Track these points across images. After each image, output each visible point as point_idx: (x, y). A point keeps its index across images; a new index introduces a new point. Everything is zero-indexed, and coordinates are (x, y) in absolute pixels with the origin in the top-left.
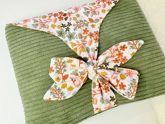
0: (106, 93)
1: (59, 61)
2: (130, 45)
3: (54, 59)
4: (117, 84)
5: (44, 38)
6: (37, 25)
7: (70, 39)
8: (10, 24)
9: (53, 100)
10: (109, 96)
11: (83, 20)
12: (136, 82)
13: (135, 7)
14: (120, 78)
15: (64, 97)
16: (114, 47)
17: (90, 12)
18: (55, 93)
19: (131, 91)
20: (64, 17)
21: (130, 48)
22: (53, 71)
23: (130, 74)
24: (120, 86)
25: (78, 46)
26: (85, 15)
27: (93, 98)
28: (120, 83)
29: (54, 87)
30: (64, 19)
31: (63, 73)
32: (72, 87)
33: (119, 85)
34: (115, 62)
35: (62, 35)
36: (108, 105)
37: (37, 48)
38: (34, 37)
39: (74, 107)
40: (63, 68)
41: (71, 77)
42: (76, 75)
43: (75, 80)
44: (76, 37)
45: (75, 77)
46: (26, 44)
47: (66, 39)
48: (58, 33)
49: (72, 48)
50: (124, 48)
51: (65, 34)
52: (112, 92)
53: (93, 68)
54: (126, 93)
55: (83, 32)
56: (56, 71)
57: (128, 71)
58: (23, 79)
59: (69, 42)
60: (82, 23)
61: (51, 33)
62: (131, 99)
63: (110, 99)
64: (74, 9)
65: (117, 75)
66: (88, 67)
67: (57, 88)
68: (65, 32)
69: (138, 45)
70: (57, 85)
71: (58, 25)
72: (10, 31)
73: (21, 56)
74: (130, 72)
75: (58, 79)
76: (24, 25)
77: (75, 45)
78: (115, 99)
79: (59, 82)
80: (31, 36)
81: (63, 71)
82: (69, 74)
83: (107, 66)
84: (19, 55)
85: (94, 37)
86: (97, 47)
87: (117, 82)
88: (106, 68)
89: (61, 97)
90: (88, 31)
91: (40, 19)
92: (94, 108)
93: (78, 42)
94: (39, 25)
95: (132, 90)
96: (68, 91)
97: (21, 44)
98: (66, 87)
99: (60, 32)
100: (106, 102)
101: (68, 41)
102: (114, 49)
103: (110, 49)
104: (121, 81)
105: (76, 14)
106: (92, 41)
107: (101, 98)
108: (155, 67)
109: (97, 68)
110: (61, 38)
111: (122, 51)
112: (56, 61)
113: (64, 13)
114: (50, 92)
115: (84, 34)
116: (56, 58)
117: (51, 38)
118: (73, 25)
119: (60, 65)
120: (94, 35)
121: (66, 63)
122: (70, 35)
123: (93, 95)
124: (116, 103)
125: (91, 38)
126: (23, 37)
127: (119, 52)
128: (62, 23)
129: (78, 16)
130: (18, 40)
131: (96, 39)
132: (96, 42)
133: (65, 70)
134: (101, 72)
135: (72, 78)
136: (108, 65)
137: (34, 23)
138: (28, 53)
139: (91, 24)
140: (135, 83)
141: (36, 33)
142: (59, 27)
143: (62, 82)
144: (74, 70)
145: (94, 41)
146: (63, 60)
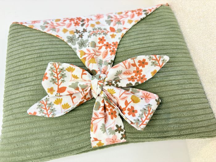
0: (112, 120)
1: (55, 67)
2: (152, 61)
3: (50, 64)
4: (125, 106)
5: (50, 41)
6: (47, 27)
7: (81, 47)
8: (16, 22)
9: (38, 115)
10: (114, 124)
11: (103, 28)
12: (151, 108)
13: (171, 22)
14: (131, 100)
15: (53, 114)
16: (130, 61)
17: (114, 21)
18: (44, 107)
19: (141, 119)
20: (81, 23)
21: (152, 65)
22: (47, 78)
23: (147, 99)
24: (129, 110)
25: (88, 55)
26: (107, 23)
27: (92, 123)
28: (129, 107)
29: (44, 100)
30: (80, 25)
31: (61, 84)
32: (69, 105)
33: (128, 108)
34: (129, 80)
35: (72, 41)
36: (111, 136)
37: (38, 51)
38: (38, 39)
39: (65, 132)
40: (61, 77)
41: (70, 91)
42: (75, 89)
43: (75, 97)
44: (88, 45)
45: (74, 92)
46: (26, 46)
47: (75, 46)
48: (69, 39)
49: (81, 57)
50: (143, 63)
51: (77, 41)
52: (121, 120)
53: (98, 82)
54: (134, 120)
55: (99, 41)
56: (51, 80)
57: (146, 94)
58: (11, 86)
59: (79, 51)
60: (99, 31)
61: (60, 38)
62: (139, 129)
63: (116, 128)
64: (96, 17)
65: (127, 96)
66: (92, 80)
67: (49, 102)
68: (77, 38)
69: (162, 61)
70: (49, 99)
71: (71, 30)
72: (13, 30)
73: (17, 58)
74: (148, 95)
75: (51, 90)
76: (31, 25)
77: (85, 54)
78: (122, 131)
79: (52, 94)
80: (35, 38)
81: (60, 81)
82: (67, 86)
83: (118, 83)
84: (16, 57)
85: (110, 48)
86: (111, 60)
87: (125, 105)
88: (115, 86)
89: (50, 114)
90: (105, 40)
91: (53, 22)
92: (91, 138)
93: (89, 51)
94: (49, 27)
95: (143, 117)
96: (62, 109)
97: (21, 45)
98: (61, 103)
99: (71, 37)
100: (109, 132)
101: (78, 49)
102: (129, 63)
103: (124, 62)
104: (132, 104)
105: (97, 21)
106: (107, 52)
107: (103, 124)
108: (185, 95)
109: (103, 83)
110: (70, 44)
111: (141, 68)
112: (53, 67)
113: (83, 19)
114: (37, 105)
115: (99, 43)
116: (53, 62)
117: (58, 43)
118: (88, 31)
119: (57, 73)
120: (111, 46)
121: (65, 71)
122: (82, 42)
123: (93, 119)
124: (124, 136)
125: (106, 48)
126: (26, 37)
127: (138, 68)
128: (76, 29)
129: (98, 23)
130: (19, 40)
131: (113, 51)
132: (111, 54)
133: (63, 81)
134: (108, 89)
135: (70, 93)
136: (120, 82)
137: (44, 25)
138: (26, 56)
139: (112, 33)
140: (149, 109)
141: (43, 35)
142: (71, 32)
143: (56, 95)
144: (74, 82)
145: (110, 53)
146: (61, 65)
